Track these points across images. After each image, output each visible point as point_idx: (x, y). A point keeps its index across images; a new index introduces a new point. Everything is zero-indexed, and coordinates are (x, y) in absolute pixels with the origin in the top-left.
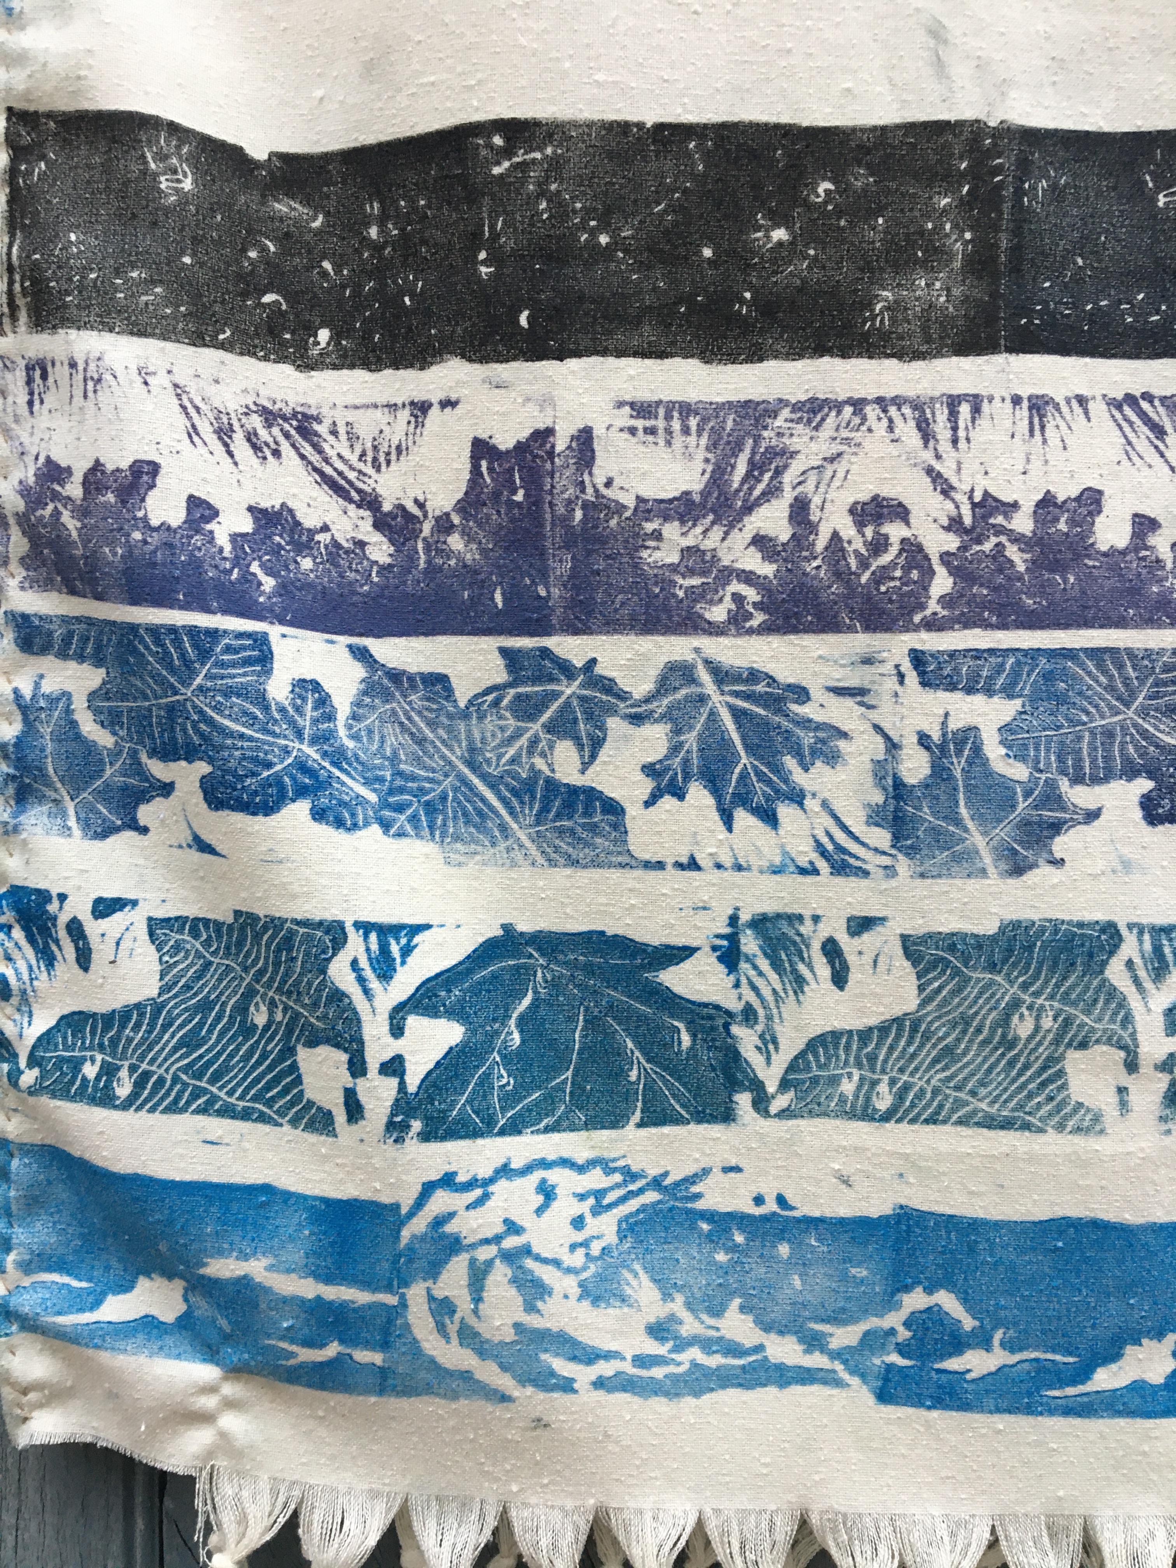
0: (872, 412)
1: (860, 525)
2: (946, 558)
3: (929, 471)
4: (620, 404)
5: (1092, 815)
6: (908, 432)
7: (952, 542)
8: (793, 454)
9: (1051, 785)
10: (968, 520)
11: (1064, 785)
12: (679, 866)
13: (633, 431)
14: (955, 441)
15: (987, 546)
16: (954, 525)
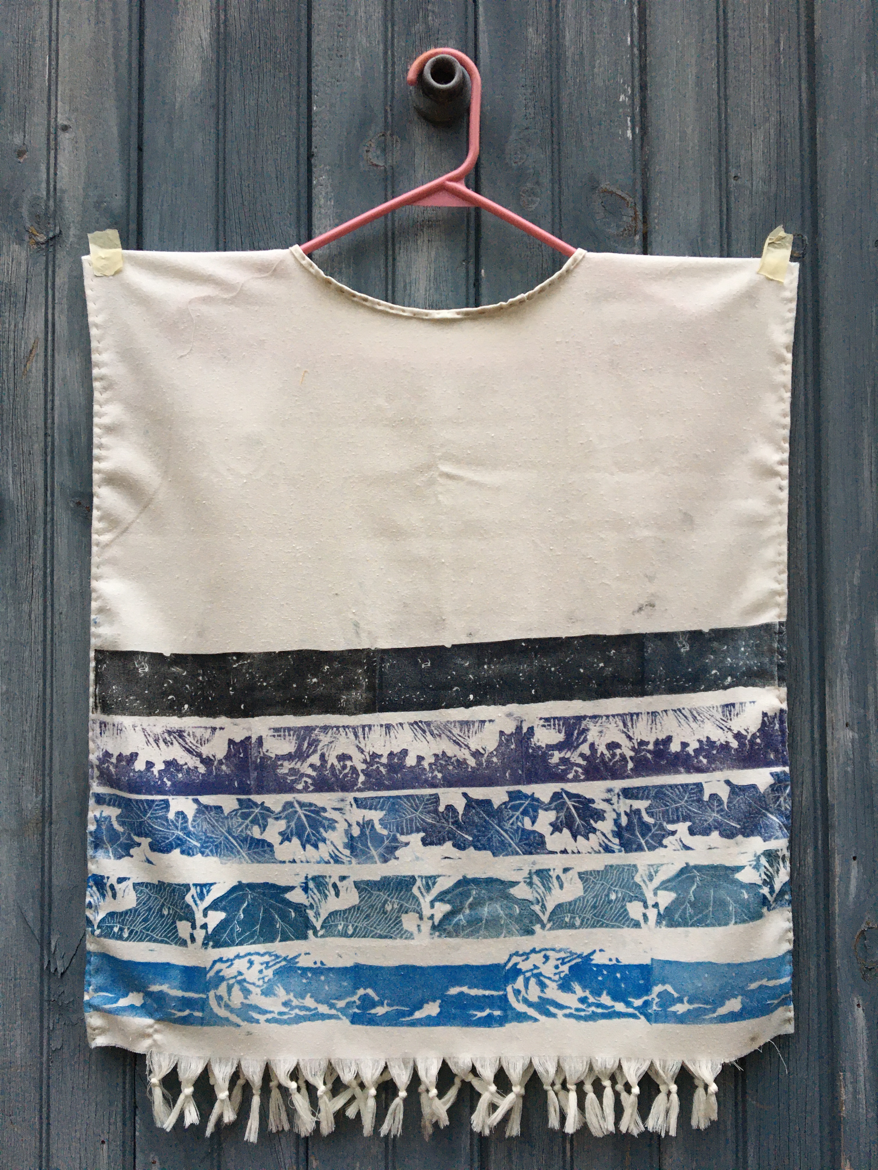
0: (341, 729)
1: (339, 761)
2: (362, 771)
3: (357, 746)
4: (270, 729)
5: (407, 844)
6: (351, 736)
7: (364, 766)
8: (320, 741)
9: (395, 836)
10: (368, 760)
11: (398, 835)
12: (290, 862)
13: (274, 736)
14: (364, 738)
15: (374, 767)
16: (365, 761)
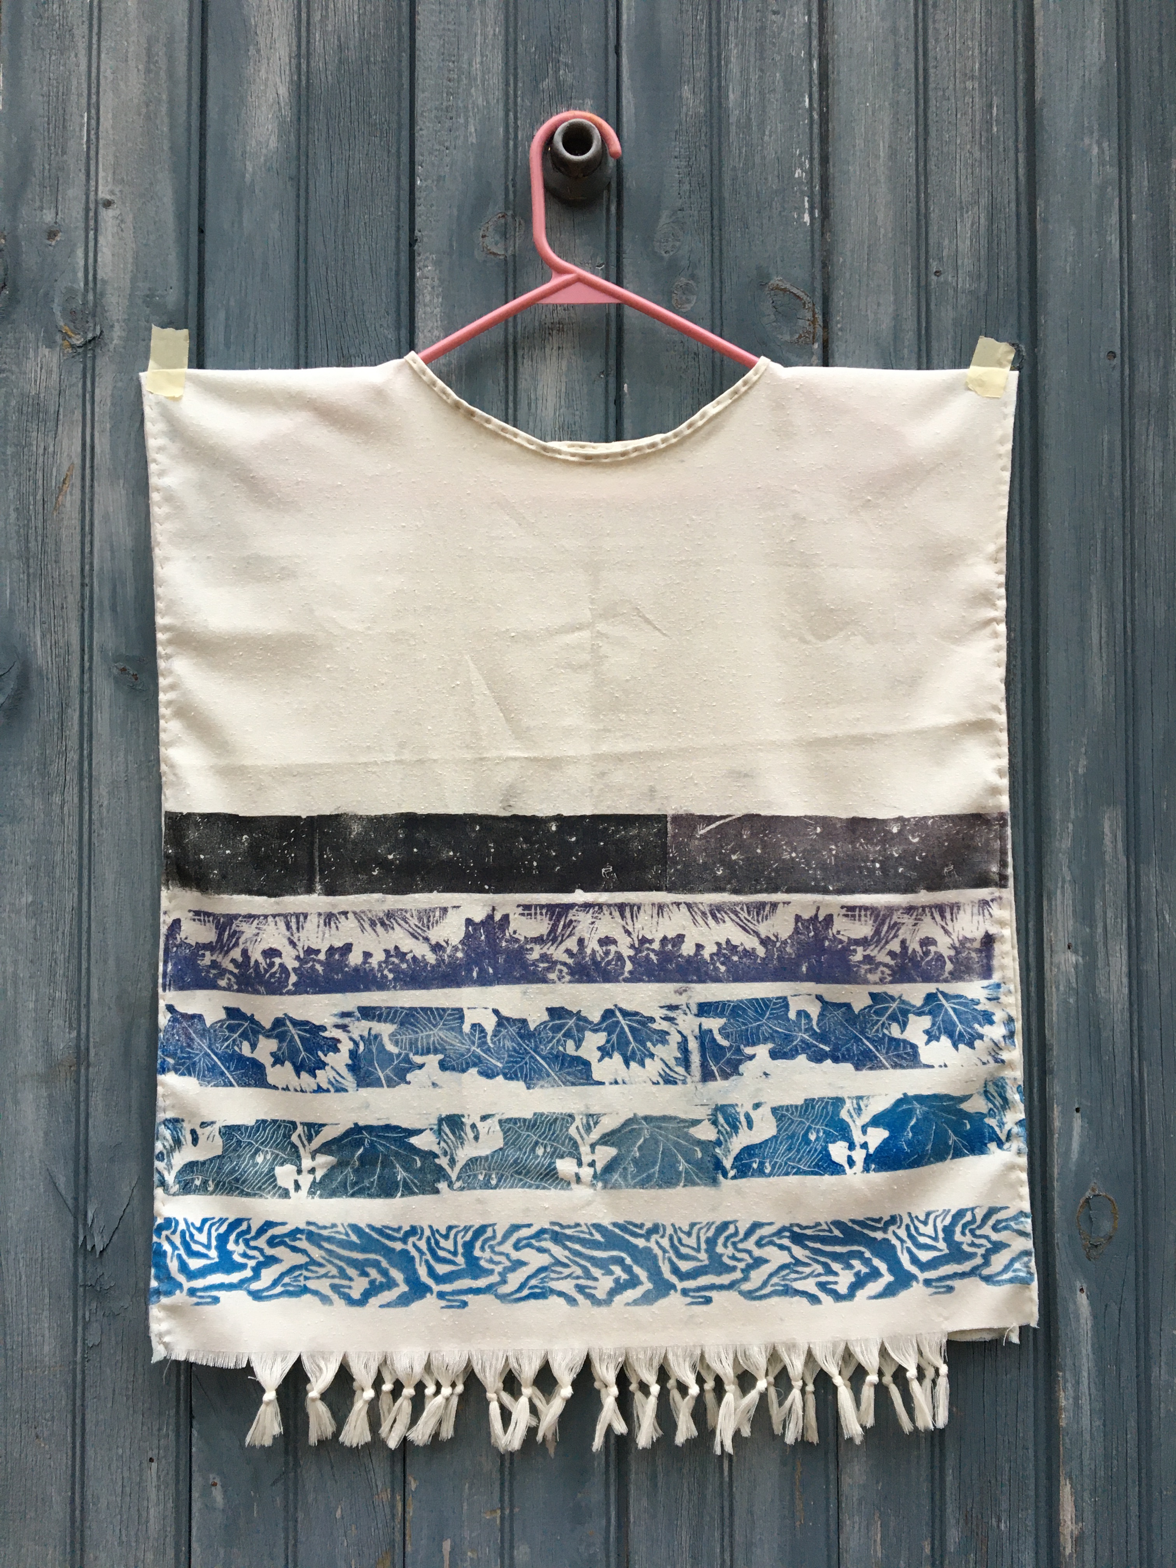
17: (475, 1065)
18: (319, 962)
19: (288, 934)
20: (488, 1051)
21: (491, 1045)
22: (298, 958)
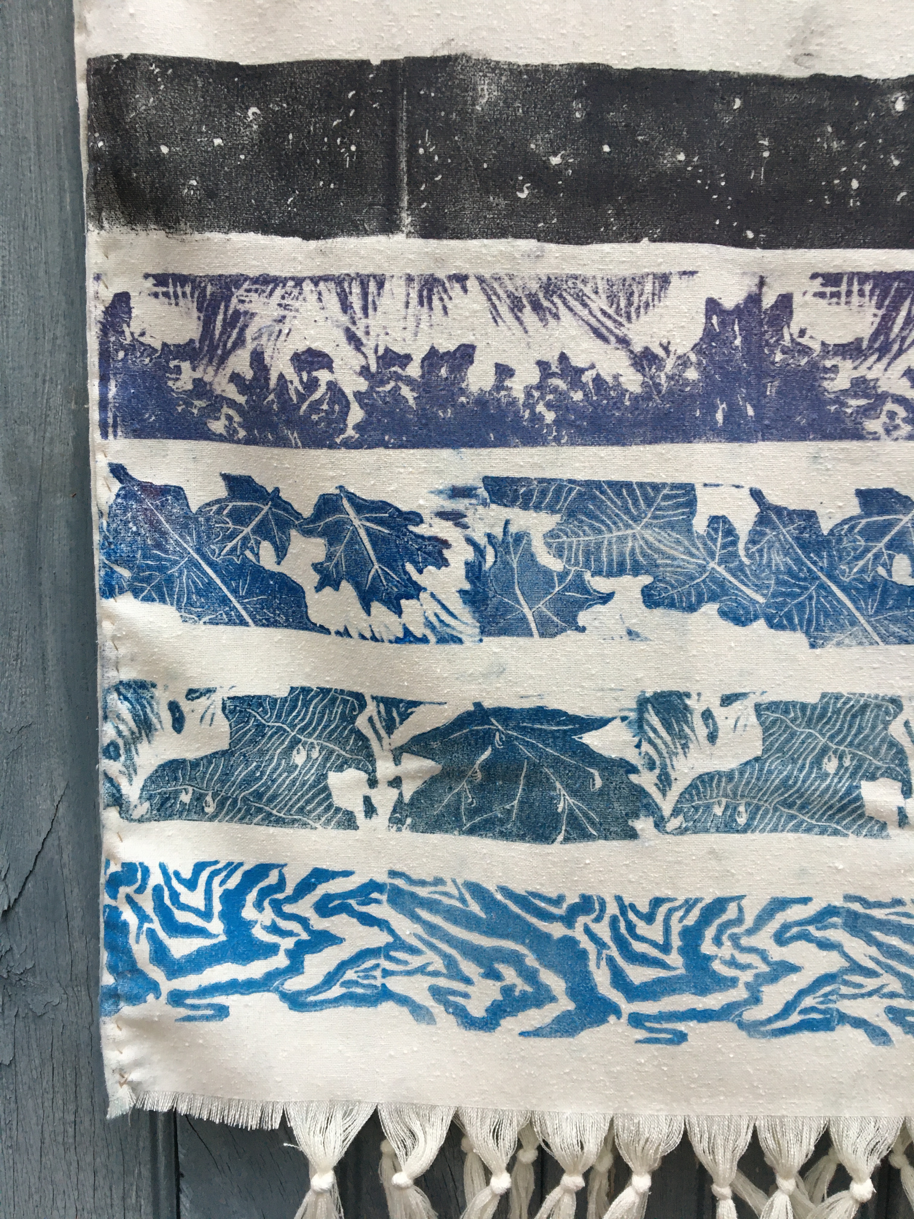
17: (713, 598)
18: (409, 381)
19: (344, 319)
20: (738, 571)
21: (746, 561)
22: (365, 371)
